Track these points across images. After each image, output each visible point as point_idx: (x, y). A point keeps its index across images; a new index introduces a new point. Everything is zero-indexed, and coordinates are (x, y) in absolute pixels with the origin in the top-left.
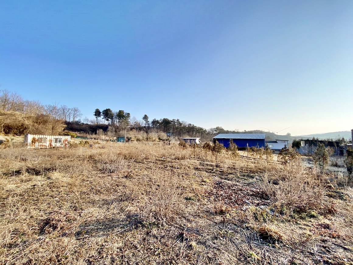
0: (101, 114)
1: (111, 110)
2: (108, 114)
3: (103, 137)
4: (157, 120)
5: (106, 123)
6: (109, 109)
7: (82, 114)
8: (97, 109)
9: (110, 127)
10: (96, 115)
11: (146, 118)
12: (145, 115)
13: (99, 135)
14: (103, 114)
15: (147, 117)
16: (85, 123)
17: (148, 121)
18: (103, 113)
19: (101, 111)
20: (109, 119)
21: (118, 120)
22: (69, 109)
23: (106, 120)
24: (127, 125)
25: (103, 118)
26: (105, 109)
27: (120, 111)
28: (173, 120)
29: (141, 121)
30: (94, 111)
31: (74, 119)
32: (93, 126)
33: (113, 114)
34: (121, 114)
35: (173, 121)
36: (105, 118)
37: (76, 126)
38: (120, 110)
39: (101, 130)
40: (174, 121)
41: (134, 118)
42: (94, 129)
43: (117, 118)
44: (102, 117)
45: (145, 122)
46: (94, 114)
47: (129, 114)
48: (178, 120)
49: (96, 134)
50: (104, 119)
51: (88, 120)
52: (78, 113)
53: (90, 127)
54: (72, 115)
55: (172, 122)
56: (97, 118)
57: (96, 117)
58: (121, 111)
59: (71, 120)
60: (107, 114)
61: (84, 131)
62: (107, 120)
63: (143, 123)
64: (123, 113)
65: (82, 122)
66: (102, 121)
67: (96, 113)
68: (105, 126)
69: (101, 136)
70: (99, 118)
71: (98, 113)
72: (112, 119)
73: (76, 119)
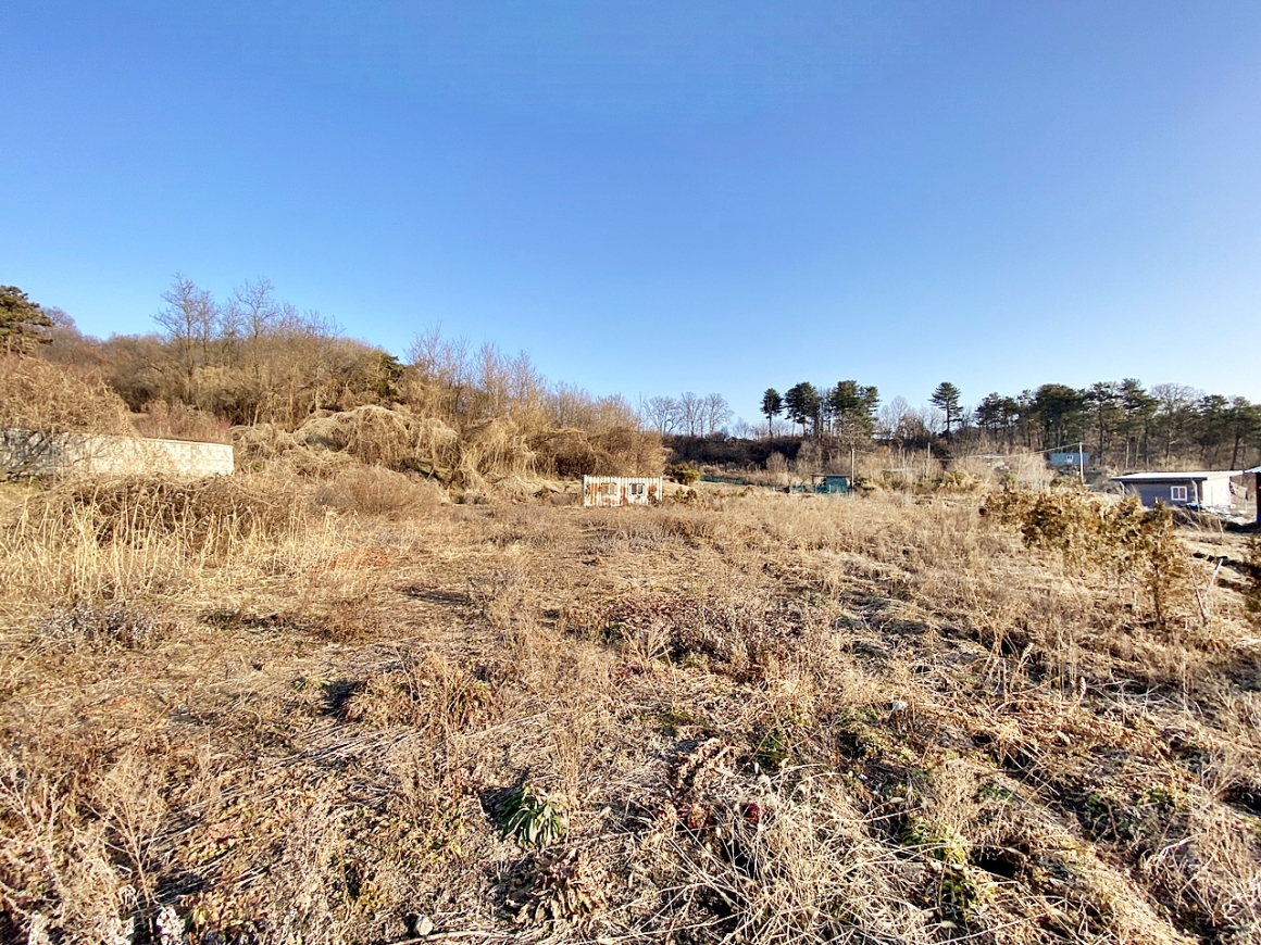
0: (783, 403)
1: (812, 384)
2: (803, 400)
3: (784, 477)
4: (1002, 396)
5: (798, 430)
6: (804, 384)
7: (732, 412)
8: (770, 390)
9: (805, 445)
10: (766, 409)
11: (946, 394)
12: (943, 385)
13: (773, 473)
14: (787, 404)
15: (955, 392)
16: (738, 437)
17: (959, 406)
18: (788, 401)
19: (782, 392)
20: (807, 419)
21: (832, 420)
23: (799, 422)
24: (864, 431)
25: (789, 417)
26: (794, 387)
27: (840, 384)
28: (1098, 386)
29: (930, 412)
30: (762, 397)
31: (711, 427)
32: (759, 445)
33: (820, 399)
34: (845, 394)
35: (1100, 392)
36: (795, 416)
37: (714, 449)
38: (842, 380)
39: (780, 456)
40: (1103, 393)
41: (900, 402)
42: (762, 452)
44: (785, 412)
45: (945, 413)
46: (763, 406)
47: (872, 390)
48: (1129, 386)
49: (764, 468)
50: (791, 420)
51: (745, 427)
52: (722, 411)
53: (752, 447)
54: (707, 416)
55: (1091, 396)
56: (769, 417)
57: (767, 415)
58: (844, 383)
59: (707, 431)
60: (801, 400)
61: (736, 462)
62: (802, 421)
63: (936, 420)
64: (854, 390)
65: (732, 435)
66: (787, 425)
67: (765, 402)
68: (794, 441)
69: (780, 475)
70: (776, 418)
71: (772, 403)
72: (815, 415)
73: (718, 429)
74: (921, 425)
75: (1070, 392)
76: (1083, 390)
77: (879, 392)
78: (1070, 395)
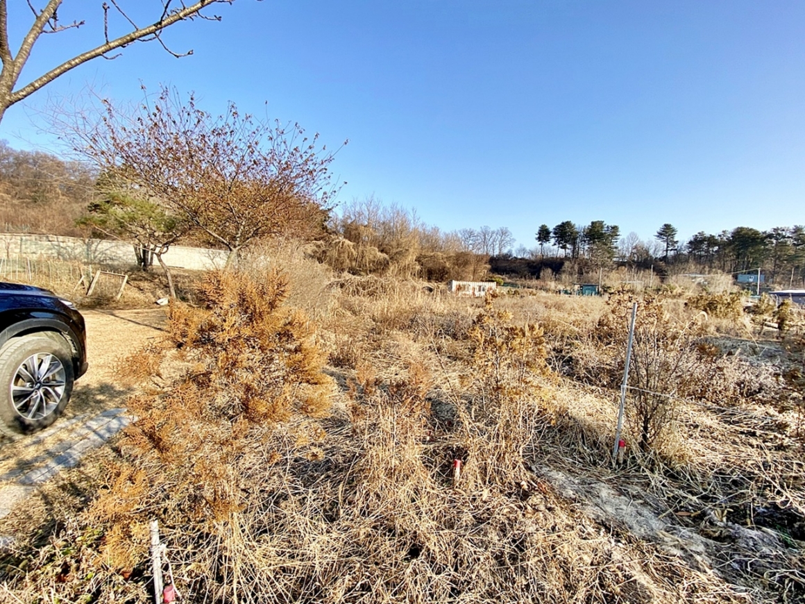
0: (552, 235)
1: (573, 223)
3: (552, 285)
4: (707, 234)
5: (561, 253)
6: (567, 222)
7: (514, 240)
8: (543, 226)
9: (567, 264)
10: (539, 239)
11: (666, 232)
12: (665, 225)
13: (544, 281)
14: (554, 235)
15: (673, 231)
16: (519, 257)
17: (675, 240)
18: (555, 233)
19: (551, 227)
20: (568, 246)
21: (586, 247)
22: (493, 233)
23: (562, 248)
24: (608, 255)
25: (555, 244)
26: (560, 223)
27: (593, 223)
28: (776, 229)
29: (654, 243)
30: (537, 230)
31: (500, 250)
32: (533, 262)
33: (577, 233)
34: (596, 230)
36: (559, 244)
37: (504, 264)
38: (595, 221)
39: (549, 271)
41: (633, 236)
42: (535, 267)
43: (585, 241)
44: (553, 241)
45: (665, 245)
46: (537, 236)
47: (615, 228)
48: (798, 230)
49: (538, 278)
50: (556, 247)
51: (524, 250)
52: (508, 239)
53: (529, 263)
54: (498, 242)
56: (541, 244)
57: (540, 242)
58: (596, 223)
59: (496, 253)
60: (564, 233)
61: (517, 273)
62: (564, 247)
63: (658, 248)
64: (602, 227)
65: (515, 255)
66: (553, 249)
67: (540, 234)
68: (558, 260)
69: (549, 283)
70: (546, 245)
71: (544, 235)
72: (574, 244)
73: (505, 251)
74: (647, 252)
75: (756, 233)
76: (765, 233)
77: (620, 229)
78: (756, 235)
